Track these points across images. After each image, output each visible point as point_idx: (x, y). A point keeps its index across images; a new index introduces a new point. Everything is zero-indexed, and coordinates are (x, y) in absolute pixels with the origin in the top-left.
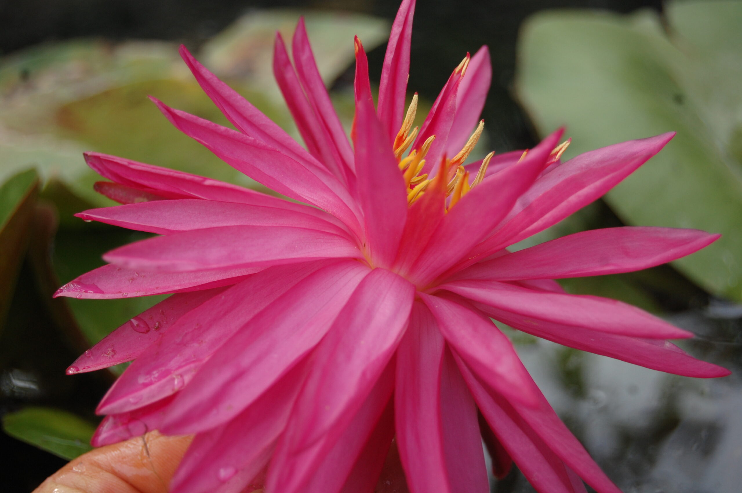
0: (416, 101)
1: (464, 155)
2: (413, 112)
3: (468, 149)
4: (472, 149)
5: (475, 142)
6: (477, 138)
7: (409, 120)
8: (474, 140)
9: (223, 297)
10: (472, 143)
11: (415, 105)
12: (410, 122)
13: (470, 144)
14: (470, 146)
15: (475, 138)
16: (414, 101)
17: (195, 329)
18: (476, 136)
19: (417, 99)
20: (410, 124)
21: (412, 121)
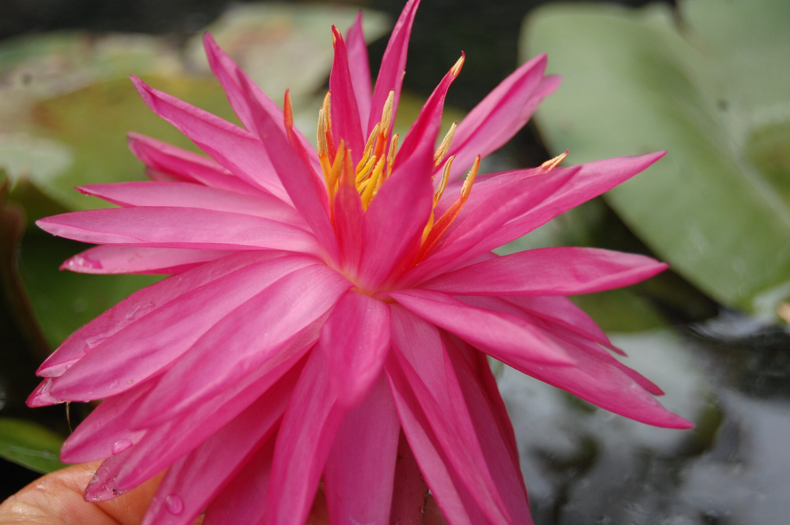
0: (391, 98)
1: (438, 158)
2: (389, 108)
3: (442, 152)
4: (445, 152)
5: (448, 145)
6: (449, 141)
7: (385, 117)
8: (446, 143)
9: (180, 279)
10: (445, 146)
11: (391, 101)
12: (387, 120)
13: (443, 146)
14: (443, 148)
15: (447, 140)
16: (389, 97)
17: (148, 306)
18: (447, 139)
19: (392, 96)
20: (388, 122)
21: (389, 118)
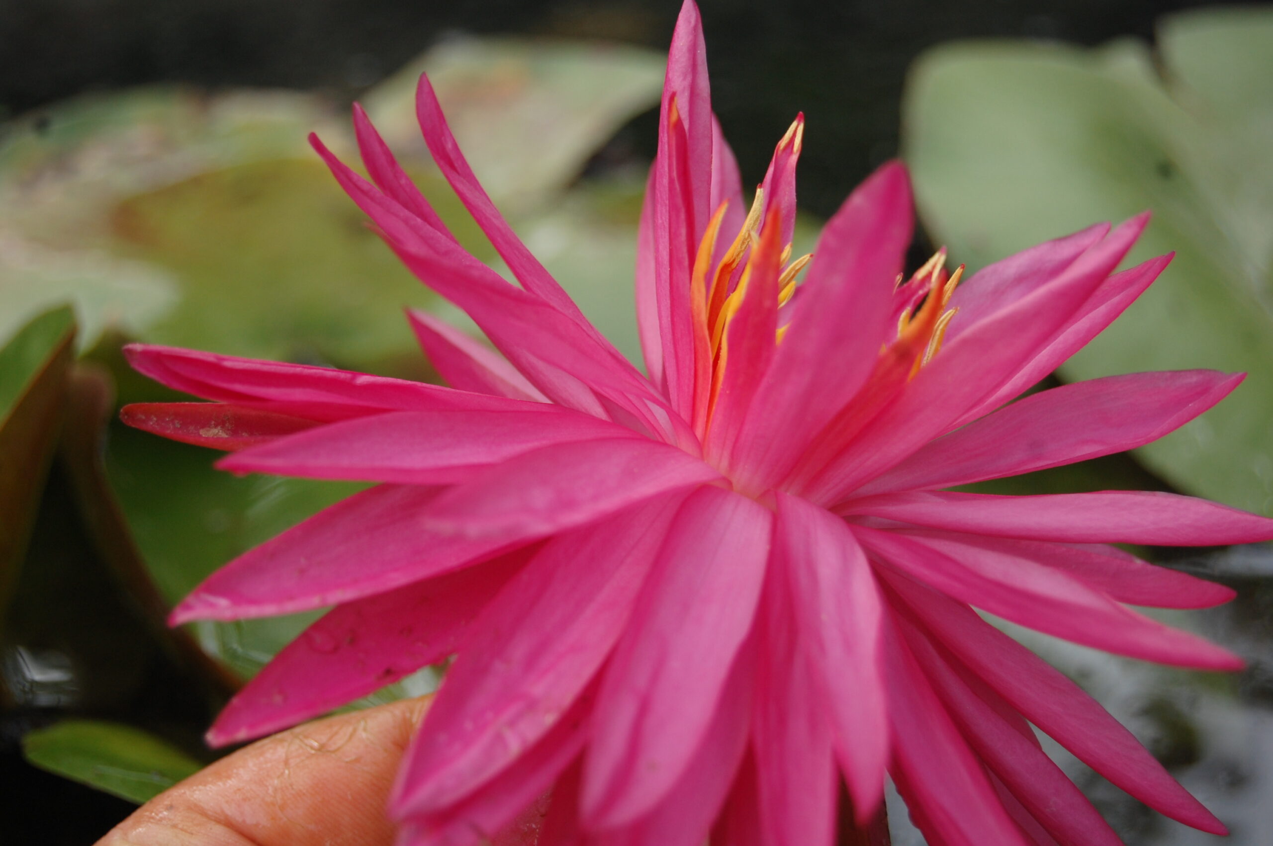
16: (758, 199)
